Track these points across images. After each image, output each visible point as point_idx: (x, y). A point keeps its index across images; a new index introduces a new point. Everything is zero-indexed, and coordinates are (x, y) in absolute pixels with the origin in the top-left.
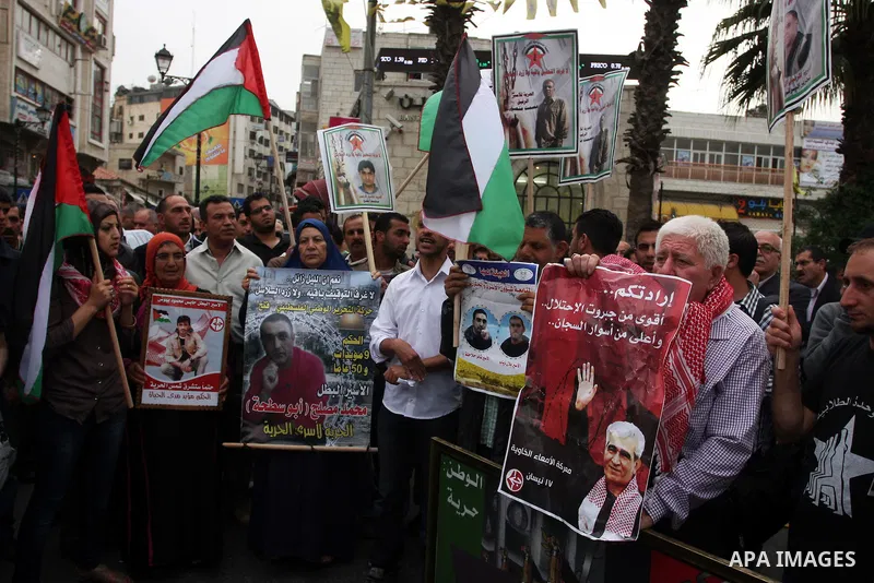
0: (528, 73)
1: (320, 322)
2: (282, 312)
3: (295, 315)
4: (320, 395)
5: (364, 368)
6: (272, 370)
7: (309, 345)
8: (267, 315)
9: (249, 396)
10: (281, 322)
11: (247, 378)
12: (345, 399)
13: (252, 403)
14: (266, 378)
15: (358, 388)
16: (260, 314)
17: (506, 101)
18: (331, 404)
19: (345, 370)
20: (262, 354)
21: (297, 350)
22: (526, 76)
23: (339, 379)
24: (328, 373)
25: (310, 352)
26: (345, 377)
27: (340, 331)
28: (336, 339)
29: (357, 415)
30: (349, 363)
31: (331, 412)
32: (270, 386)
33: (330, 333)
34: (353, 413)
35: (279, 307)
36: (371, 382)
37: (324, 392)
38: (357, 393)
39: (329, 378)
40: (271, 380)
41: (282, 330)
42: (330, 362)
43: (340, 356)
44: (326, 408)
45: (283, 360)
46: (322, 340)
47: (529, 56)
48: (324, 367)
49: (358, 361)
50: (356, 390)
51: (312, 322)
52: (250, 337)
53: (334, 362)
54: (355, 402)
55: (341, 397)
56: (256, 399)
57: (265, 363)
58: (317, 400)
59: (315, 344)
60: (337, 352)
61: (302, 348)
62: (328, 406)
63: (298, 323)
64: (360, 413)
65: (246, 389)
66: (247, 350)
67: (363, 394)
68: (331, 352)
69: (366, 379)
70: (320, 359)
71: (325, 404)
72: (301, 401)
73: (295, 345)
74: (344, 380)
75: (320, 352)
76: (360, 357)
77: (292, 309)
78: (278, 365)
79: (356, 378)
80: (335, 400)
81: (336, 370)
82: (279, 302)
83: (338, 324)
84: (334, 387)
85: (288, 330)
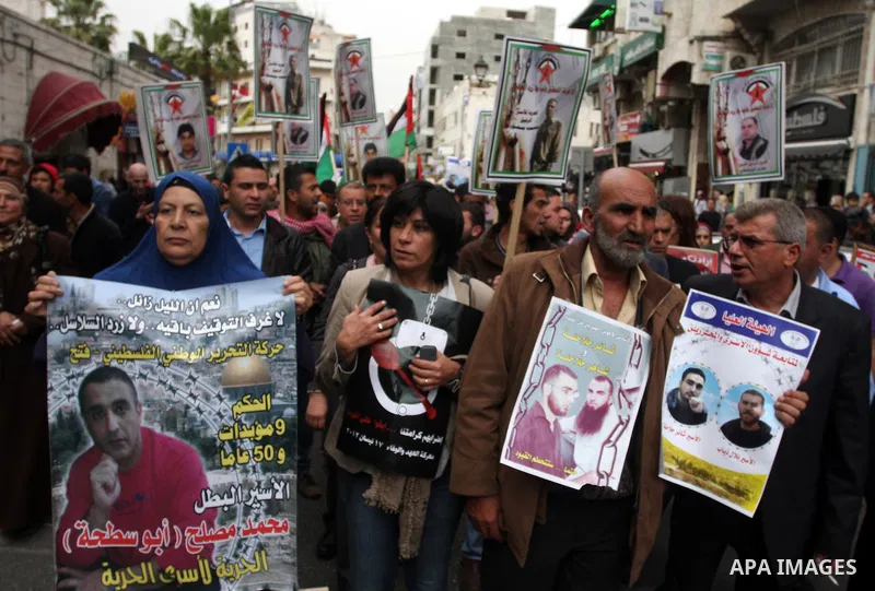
0: (537, 90)
1: (186, 379)
2: (114, 364)
3: (137, 366)
4: (199, 510)
5: (276, 449)
6: (107, 472)
7: (170, 421)
8: (89, 369)
9: (67, 521)
10: (115, 383)
11: (61, 490)
12: (248, 509)
13: (76, 533)
14: (98, 487)
15: (270, 486)
16: (75, 370)
17: (509, 117)
18: (222, 522)
19: (242, 460)
20: (85, 443)
21: (148, 433)
22: (534, 92)
23: (234, 477)
24: (211, 469)
25: (171, 435)
26: (246, 471)
27: (226, 391)
28: (219, 406)
29: (273, 533)
30: (248, 445)
31: (225, 536)
32: (108, 499)
33: (207, 397)
34: (263, 529)
35: (106, 354)
36: (291, 475)
37: (207, 505)
38: (268, 496)
39: (214, 479)
40: (107, 488)
41: (117, 396)
42: (211, 449)
43: (229, 436)
44: (213, 532)
45: (126, 451)
46: (192, 411)
47: (542, 70)
48: (202, 460)
49: (265, 441)
50: (266, 490)
51: (170, 381)
52: (59, 415)
53: (222, 448)
54: (267, 512)
55: (240, 508)
56: (82, 525)
57: (92, 459)
58: (196, 520)
59: (180, 420)
60: (225, 429)
61: (157, 429)
62: (218, 527)
63: (146, 383)
64: (278, 530)
65: (61, 511)
66: (54, 441)
67: (279, 496)
68: (213, 432)
69: (282, 469)
70: (194, 447)
71: (211, 525)
72: (165, 523)
73: (143, 423)
74: (241, 478)
75: (191, 435)
76: (269, 431)
77: (130, 356)
78: (119, 461)
79: (266, 469)
80: (230, 514)
81: (225, 462)
82: (106, 344)
83: (220, 379)
84: (225, 491)
85: (128, 397)
